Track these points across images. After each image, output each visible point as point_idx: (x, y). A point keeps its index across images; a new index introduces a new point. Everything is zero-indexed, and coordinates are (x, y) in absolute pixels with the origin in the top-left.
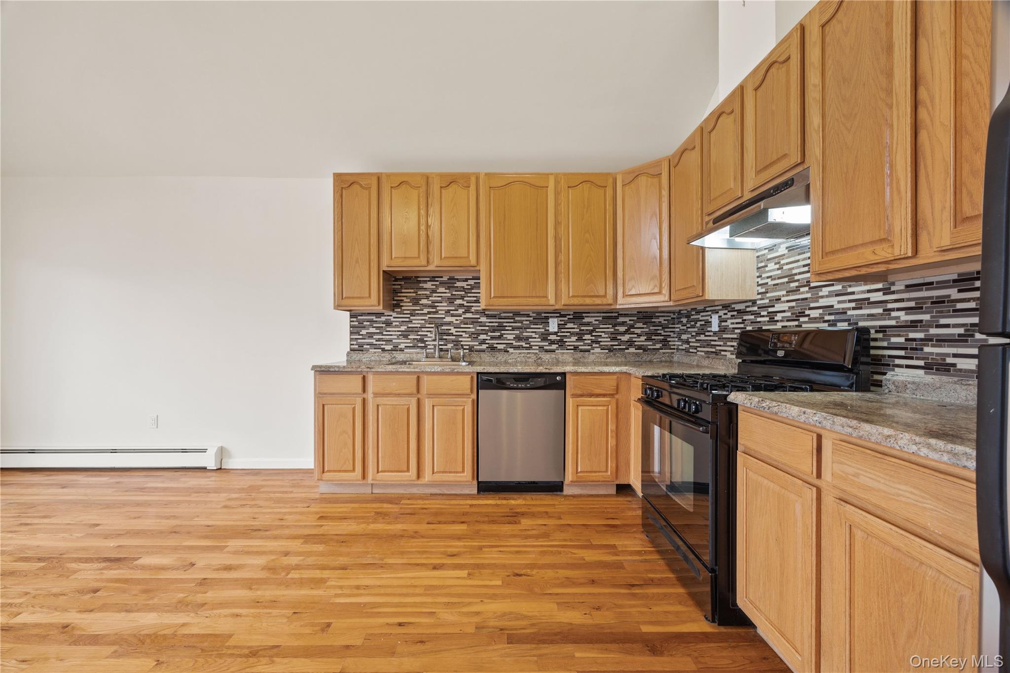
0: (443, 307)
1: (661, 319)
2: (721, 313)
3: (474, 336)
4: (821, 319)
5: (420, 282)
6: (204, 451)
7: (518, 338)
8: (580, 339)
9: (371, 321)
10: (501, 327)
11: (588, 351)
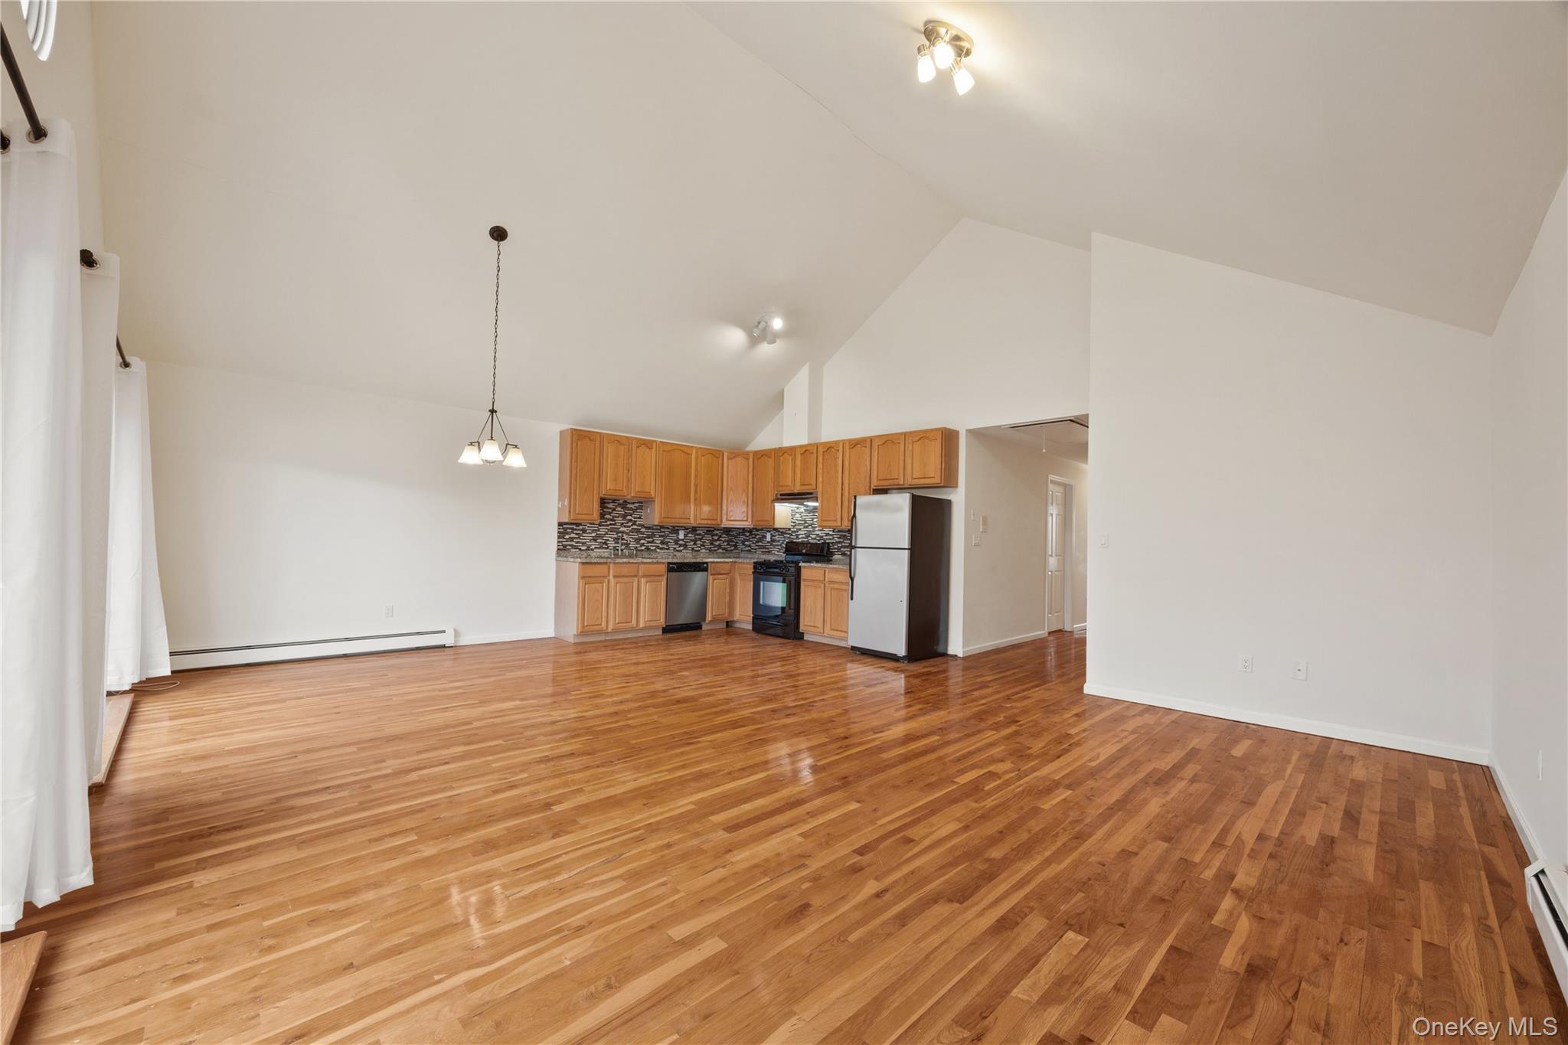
0: (619, 520)
1: (734, 533)
2: (772, 532)
3: (637, 540)
4: (815, 539)
5: (605, 503)
6: (444, 632)
7: (662, 543)
8: (695, 544)
9: (573, 529)
10: (653, 536)
11: (699, 551)
